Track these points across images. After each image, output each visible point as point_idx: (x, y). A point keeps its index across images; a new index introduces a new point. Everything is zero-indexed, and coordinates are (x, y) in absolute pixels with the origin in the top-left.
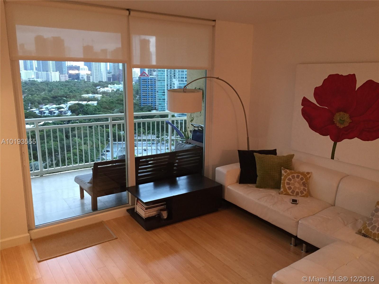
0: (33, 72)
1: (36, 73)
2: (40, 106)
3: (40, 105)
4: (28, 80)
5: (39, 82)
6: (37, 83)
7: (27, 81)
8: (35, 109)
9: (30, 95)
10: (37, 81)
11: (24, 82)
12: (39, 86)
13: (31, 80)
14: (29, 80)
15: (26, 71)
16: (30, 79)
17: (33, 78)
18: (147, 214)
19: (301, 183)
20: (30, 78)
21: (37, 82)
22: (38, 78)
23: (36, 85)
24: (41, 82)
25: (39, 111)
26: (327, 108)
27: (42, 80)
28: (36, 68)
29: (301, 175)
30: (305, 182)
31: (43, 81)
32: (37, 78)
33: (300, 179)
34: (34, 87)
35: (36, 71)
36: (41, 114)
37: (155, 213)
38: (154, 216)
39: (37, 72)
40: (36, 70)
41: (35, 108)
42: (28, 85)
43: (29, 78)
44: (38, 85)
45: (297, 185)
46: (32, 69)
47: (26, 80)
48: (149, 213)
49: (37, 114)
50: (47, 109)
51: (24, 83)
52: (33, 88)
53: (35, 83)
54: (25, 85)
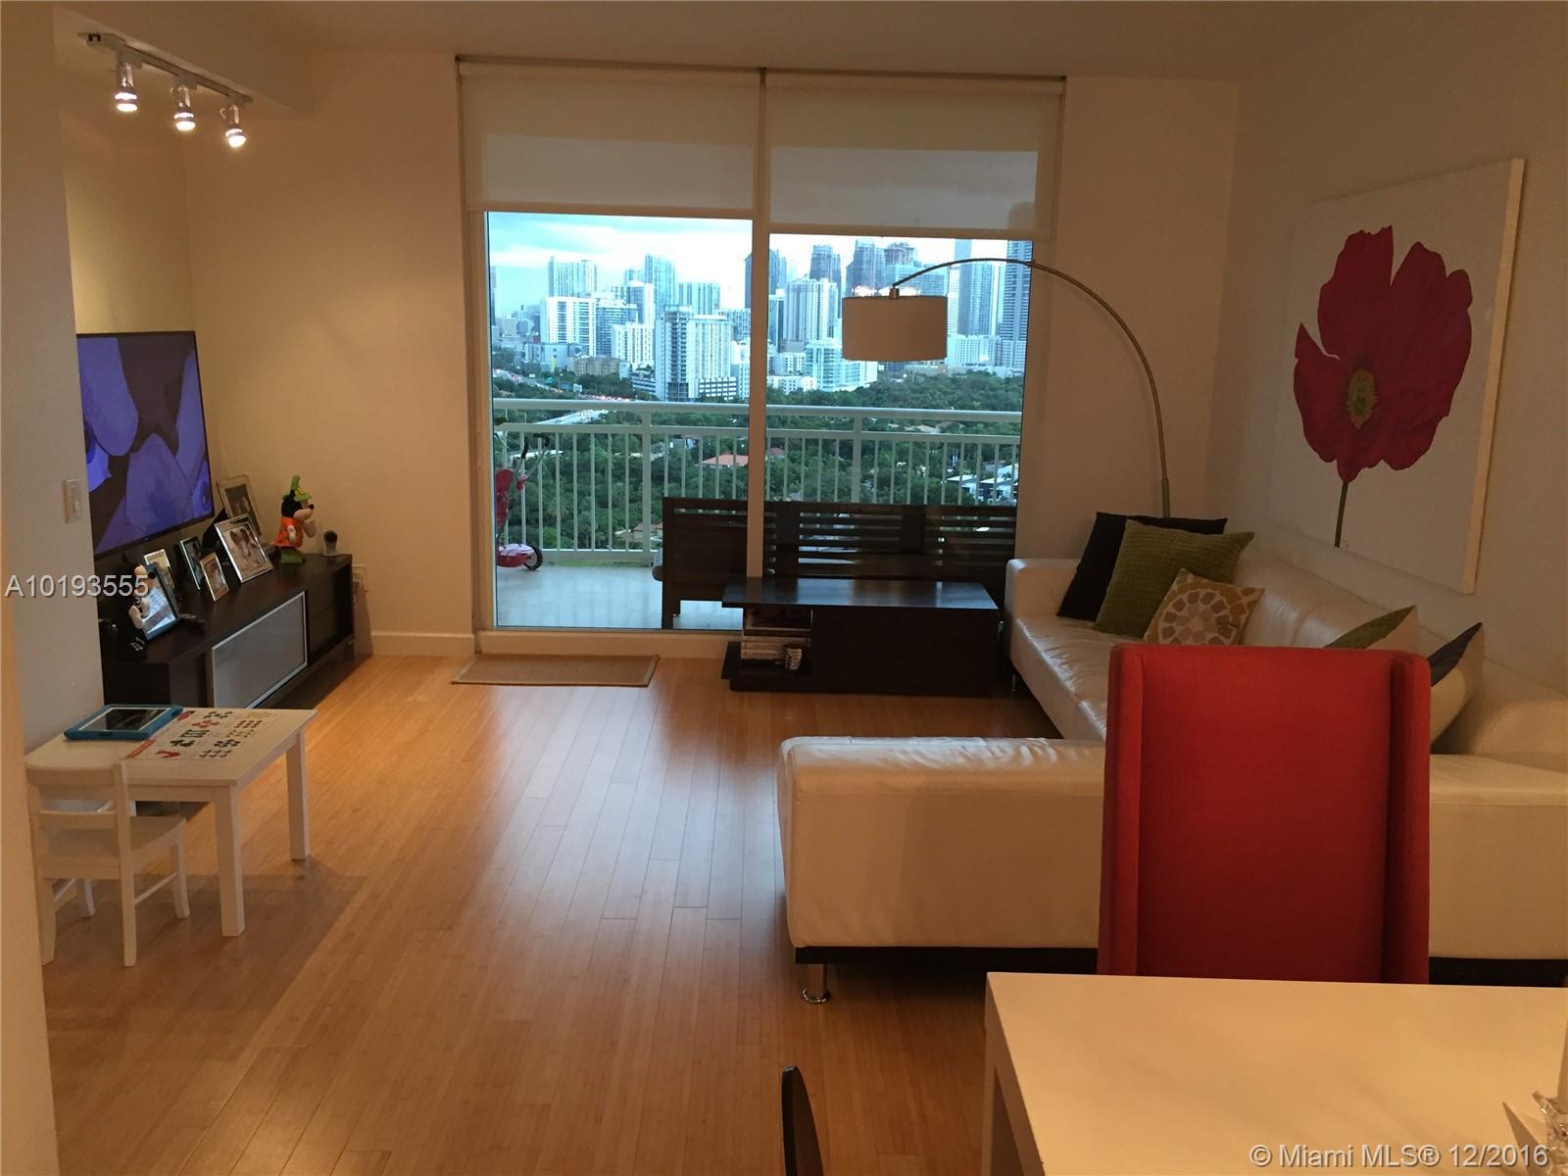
0: (987, 340)
1: (997, 344)
2: (989, 468)
3: (989, 463)
4: (964, 372)
5: (999, 380)
6: (991, 380)
7: (962, 375)
8: (969, 477)
9: (961, 426)
10: (994, 374)
11: (950, 376)
12: (1000, 392)
13: (976, 369)
14: (970, 372)
15: (963, 337)
16: (971, 367)
17: (984, 365)
18: (749, 649)
19: (1213, 620)
20: (971, 365)
21: (994, 377)
22: (1001, 365)
23: (987, 388)
24: (1008, 380)
25: (982, 485)
26: (1337, 357)
27: (1014, 372)
28: (998, 327)
29: (1222, 594)
30: (1227, 617)
31: (1016, 375)
32: (996, 365)
33: (1212, 607)
34: (981, 395)
35: (998, 337)
36: (986, 498)
37: (773, 652)
38: (769, 660)
39: (1000, 342)
40: (998, 333)
41: (969, 472)
42: (962, 390)
43: (969, 362)
44: (992, 389)
45: (1196, 625)
46: (984, 330)
47: (957, 371)
48: (755, 648)
49: (971, 495)
50: (1008, 479)
51: (949, 382)
52: (974, 400)
53: (987, 382)
54: (953, 386)
